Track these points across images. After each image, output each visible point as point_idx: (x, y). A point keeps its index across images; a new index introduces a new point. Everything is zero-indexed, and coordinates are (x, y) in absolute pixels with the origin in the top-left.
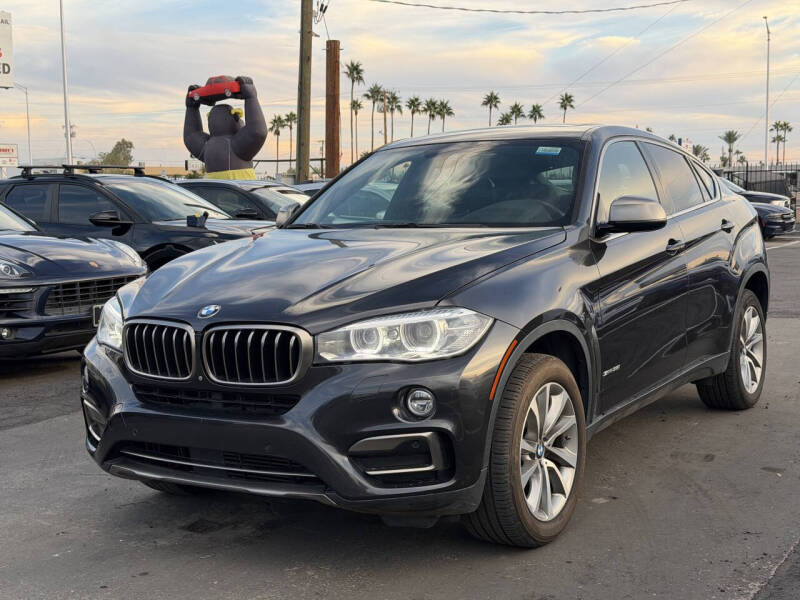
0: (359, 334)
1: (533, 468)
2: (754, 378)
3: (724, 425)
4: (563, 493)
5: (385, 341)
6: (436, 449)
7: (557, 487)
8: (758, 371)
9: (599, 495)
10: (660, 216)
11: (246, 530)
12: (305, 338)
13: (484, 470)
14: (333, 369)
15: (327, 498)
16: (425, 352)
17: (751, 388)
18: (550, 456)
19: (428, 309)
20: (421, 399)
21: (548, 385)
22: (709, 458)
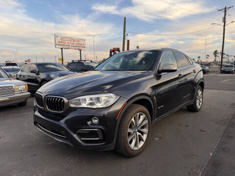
0: (83, 99)
1: (133, 136)
4: (143, 141)
5: (88, 101)
6: (100, 134)
7: (141, 139)
8: (201, 103)
9: (157, 137)
10: (175, 68)
12: (66, 100)
13: (115, 139)
16: (99, 105)
17: (199, 107)
18: (139, 131)
19: (101, 93)
21: (138, 114)
22: (187, 126)
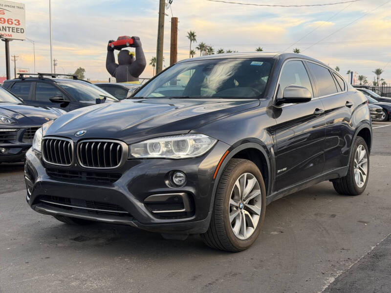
0: (152, 145)
1: (236, 214)
2: (362, 180)
3: (345, 202)
4: (253, 227)
5: (163, 149)
6: (186, 202)
7: (249, 224)
8: (364, 177)
9: (275, 231)
10: (308, 96)
11: (101, 241)
12: (125, 146)
13: (210, 213)
14: (137, 161)
15: (133, 223)
16: (182, 155)
17: (360, 185)
18: (246, 208)
19: (185, 134)
20: (180, 177)
21: (246, 174)
22: (333, 216)
